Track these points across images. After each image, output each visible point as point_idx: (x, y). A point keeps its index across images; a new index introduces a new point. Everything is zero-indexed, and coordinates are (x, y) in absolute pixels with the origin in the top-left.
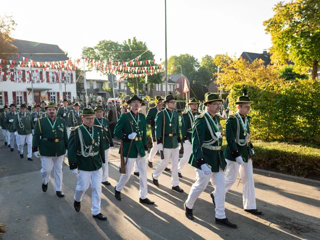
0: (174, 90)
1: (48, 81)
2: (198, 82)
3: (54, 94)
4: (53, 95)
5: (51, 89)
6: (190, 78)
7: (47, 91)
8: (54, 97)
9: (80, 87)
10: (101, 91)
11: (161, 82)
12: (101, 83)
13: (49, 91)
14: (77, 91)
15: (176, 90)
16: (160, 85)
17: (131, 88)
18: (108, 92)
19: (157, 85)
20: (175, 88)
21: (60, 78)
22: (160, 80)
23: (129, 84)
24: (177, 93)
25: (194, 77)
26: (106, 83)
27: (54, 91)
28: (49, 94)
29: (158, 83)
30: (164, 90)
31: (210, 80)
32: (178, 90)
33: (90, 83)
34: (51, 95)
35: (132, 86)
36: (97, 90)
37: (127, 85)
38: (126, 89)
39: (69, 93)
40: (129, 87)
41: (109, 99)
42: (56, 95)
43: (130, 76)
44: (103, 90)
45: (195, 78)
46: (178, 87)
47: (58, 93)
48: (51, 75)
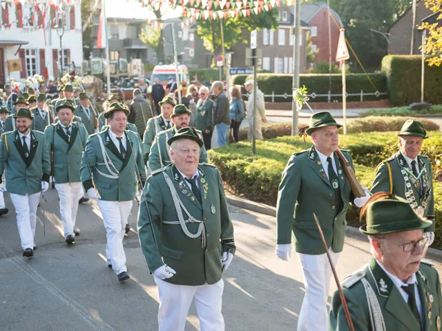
0: (305, 43)
1: (20, 25)
2: (363, 21)
3: (33, 53)
4: (30, 57)
5: (27, 43)
6: (344, 13)
7: (17, 47)
8: (34, 60)
9: (89, 37)
10: (136, 44)
11: (276, 25)
12: (137, 26)
13: (23, 47)
14: (84, 45)
15: (308, 42)
16: (272, 30)
17: (205, 38)
18: (153, 47)
19: (265, 30)
20: (307, 39)
21: (47, 20)
22: (274, 20)
23: (200, 28)
24: (310, 49)
25: (353, 10)
26: (147, 27)
27: (34, 47)
28: (22, 53)
29: (269, 28)
30: (282, 42)
31: (391, 17)
32: (314, 41)
33: (113, 27)
34: (27, 57)
35: (208, 34)
36: (127, 42)
37: (196, 33)
38: (192, 38)
39: (67, 52)
40: (200, 36)
41: (157, 67)
42: (37, 57)
43: (206, 14)
44: (141, 43)
45: (355, 13)
46: (314, 34)
47: (42, 53)
48: (26, 13)
